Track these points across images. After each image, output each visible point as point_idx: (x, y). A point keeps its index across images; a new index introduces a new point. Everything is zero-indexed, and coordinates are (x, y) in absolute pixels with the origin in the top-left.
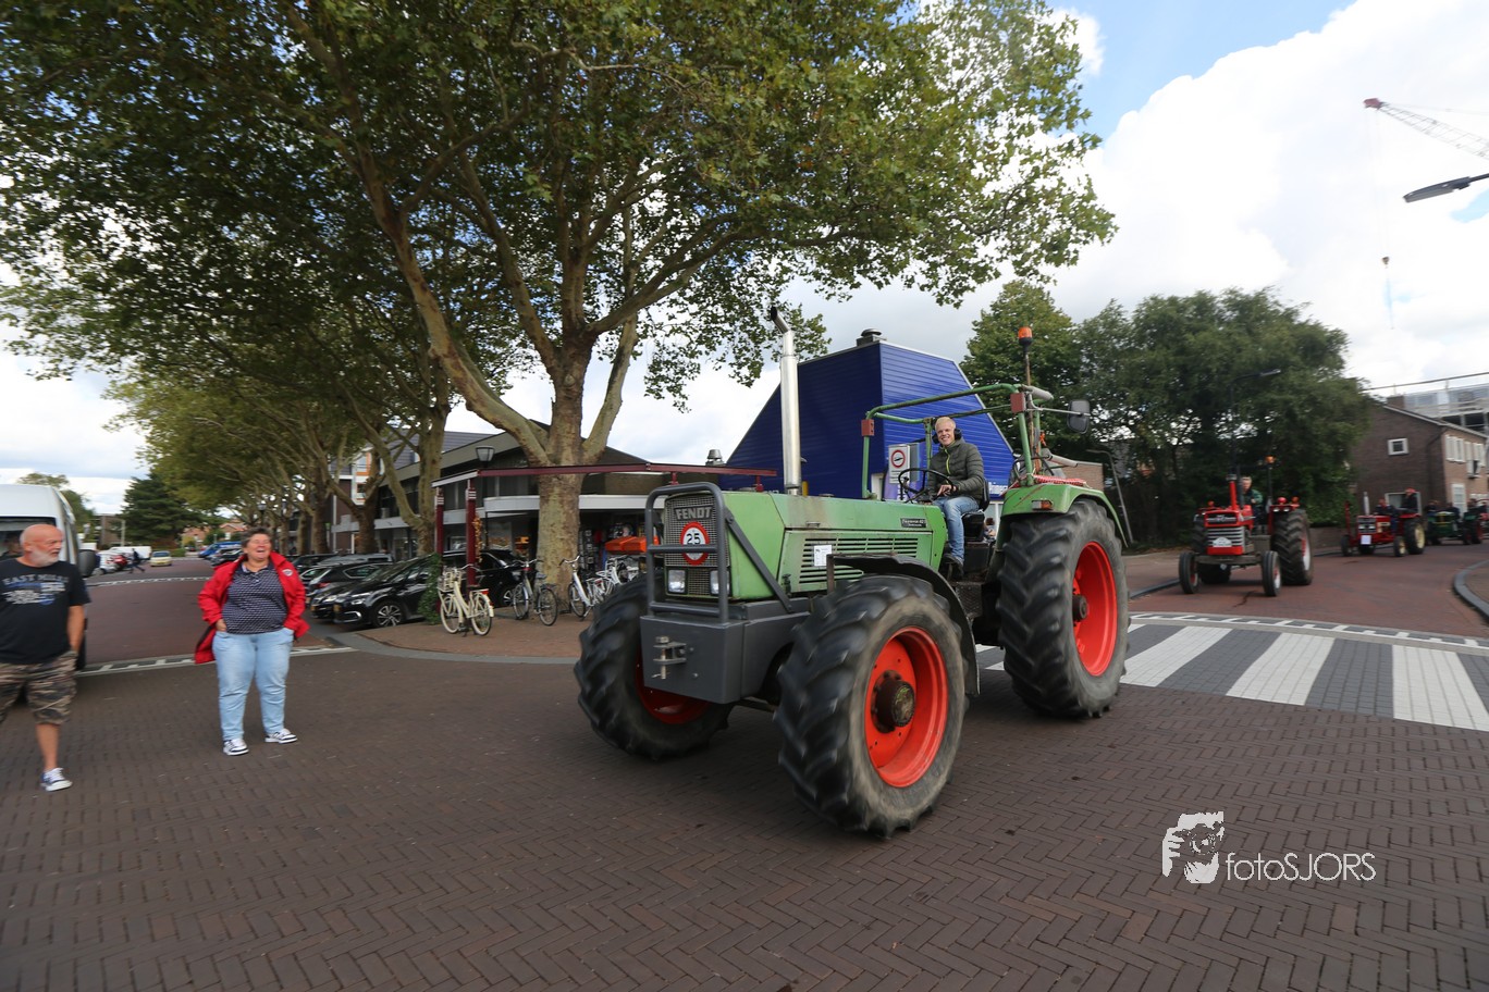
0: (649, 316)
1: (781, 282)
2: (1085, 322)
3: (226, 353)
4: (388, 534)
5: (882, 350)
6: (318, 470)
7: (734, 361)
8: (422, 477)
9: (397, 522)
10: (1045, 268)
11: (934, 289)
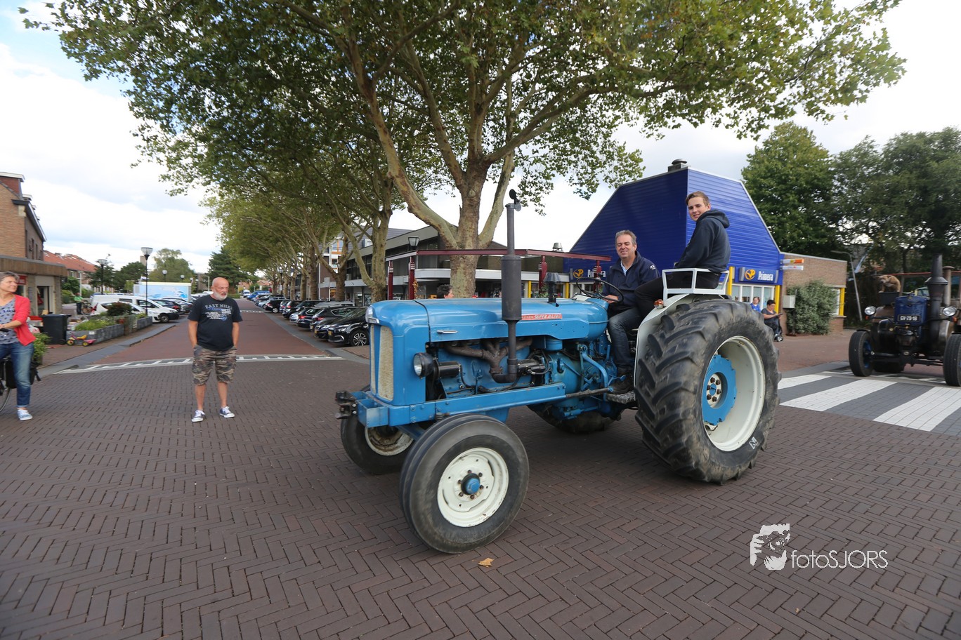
0: (520, 151)
1: (612, 127)
2: (841, 154)
3: (264, 176)
4: (352, 289)
5: (689, 174)
6: (313, 249)
7: (576, 181)
8: (374, 256)
9: (358, 283)
10: (830, 109)
11: (736, 128)
